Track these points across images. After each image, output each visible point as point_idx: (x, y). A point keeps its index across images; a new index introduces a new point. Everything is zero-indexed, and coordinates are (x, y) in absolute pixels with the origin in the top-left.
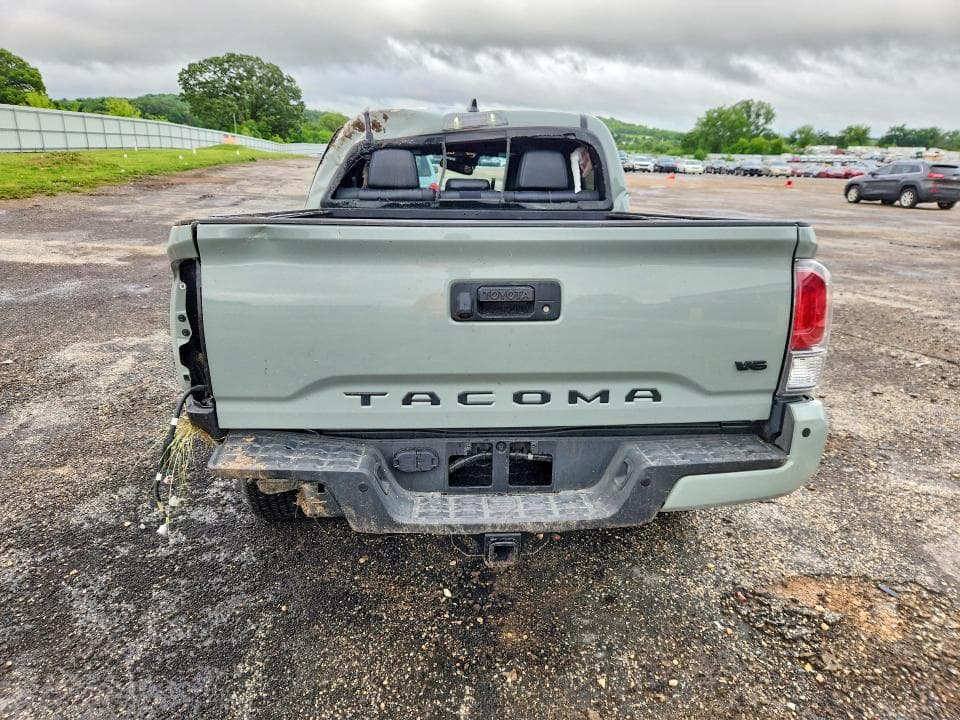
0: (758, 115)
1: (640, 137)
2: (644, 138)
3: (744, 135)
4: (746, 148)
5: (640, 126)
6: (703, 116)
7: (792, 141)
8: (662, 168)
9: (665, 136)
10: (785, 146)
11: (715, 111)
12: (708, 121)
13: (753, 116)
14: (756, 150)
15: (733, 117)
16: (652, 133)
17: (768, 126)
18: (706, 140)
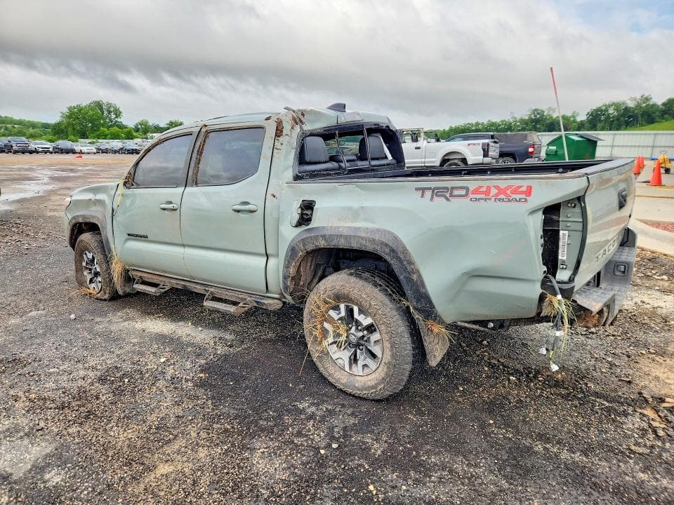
0: (110, 112)
1: (9, 126)
2: (14, 127)
3: (103, 125)
4: (107, 135)
5: (6, 117)
6: (66, 111)
7: (137, 130)
8: (62, 150)
9: (33, 125)
10: (135, 134)
11: (74, 108)
12: (71, 114)
13: (106, 112)
14: (115, 137)
15: (91, 113)
16: (20, 123)
17: (119, 120)
18: (74, 129)
